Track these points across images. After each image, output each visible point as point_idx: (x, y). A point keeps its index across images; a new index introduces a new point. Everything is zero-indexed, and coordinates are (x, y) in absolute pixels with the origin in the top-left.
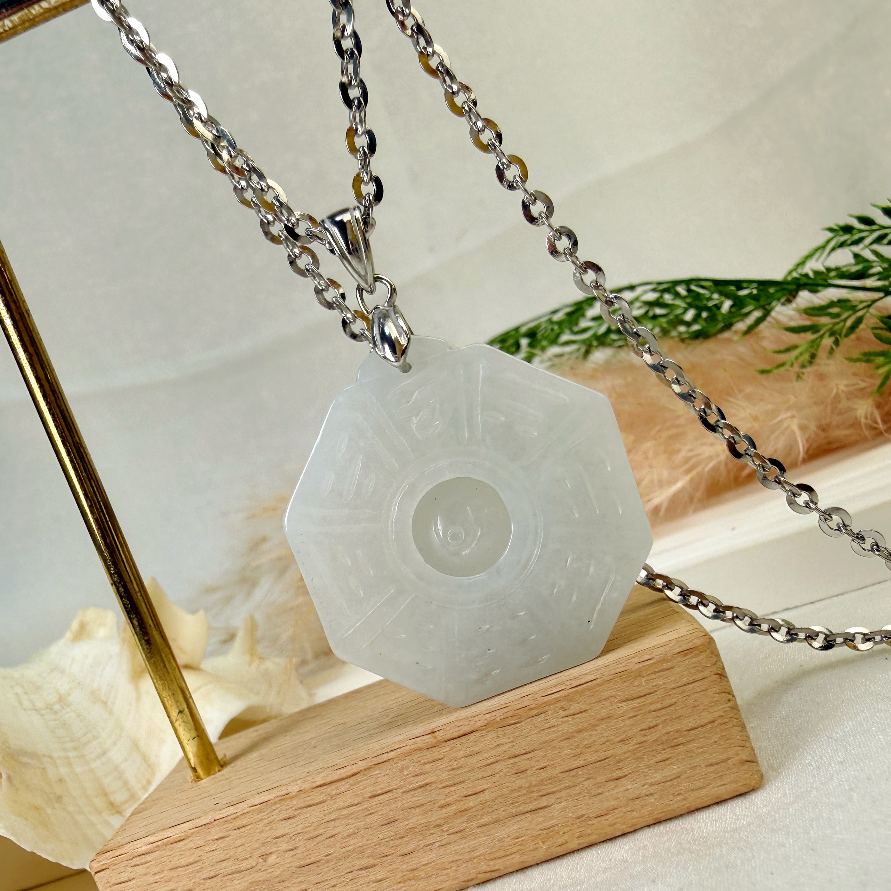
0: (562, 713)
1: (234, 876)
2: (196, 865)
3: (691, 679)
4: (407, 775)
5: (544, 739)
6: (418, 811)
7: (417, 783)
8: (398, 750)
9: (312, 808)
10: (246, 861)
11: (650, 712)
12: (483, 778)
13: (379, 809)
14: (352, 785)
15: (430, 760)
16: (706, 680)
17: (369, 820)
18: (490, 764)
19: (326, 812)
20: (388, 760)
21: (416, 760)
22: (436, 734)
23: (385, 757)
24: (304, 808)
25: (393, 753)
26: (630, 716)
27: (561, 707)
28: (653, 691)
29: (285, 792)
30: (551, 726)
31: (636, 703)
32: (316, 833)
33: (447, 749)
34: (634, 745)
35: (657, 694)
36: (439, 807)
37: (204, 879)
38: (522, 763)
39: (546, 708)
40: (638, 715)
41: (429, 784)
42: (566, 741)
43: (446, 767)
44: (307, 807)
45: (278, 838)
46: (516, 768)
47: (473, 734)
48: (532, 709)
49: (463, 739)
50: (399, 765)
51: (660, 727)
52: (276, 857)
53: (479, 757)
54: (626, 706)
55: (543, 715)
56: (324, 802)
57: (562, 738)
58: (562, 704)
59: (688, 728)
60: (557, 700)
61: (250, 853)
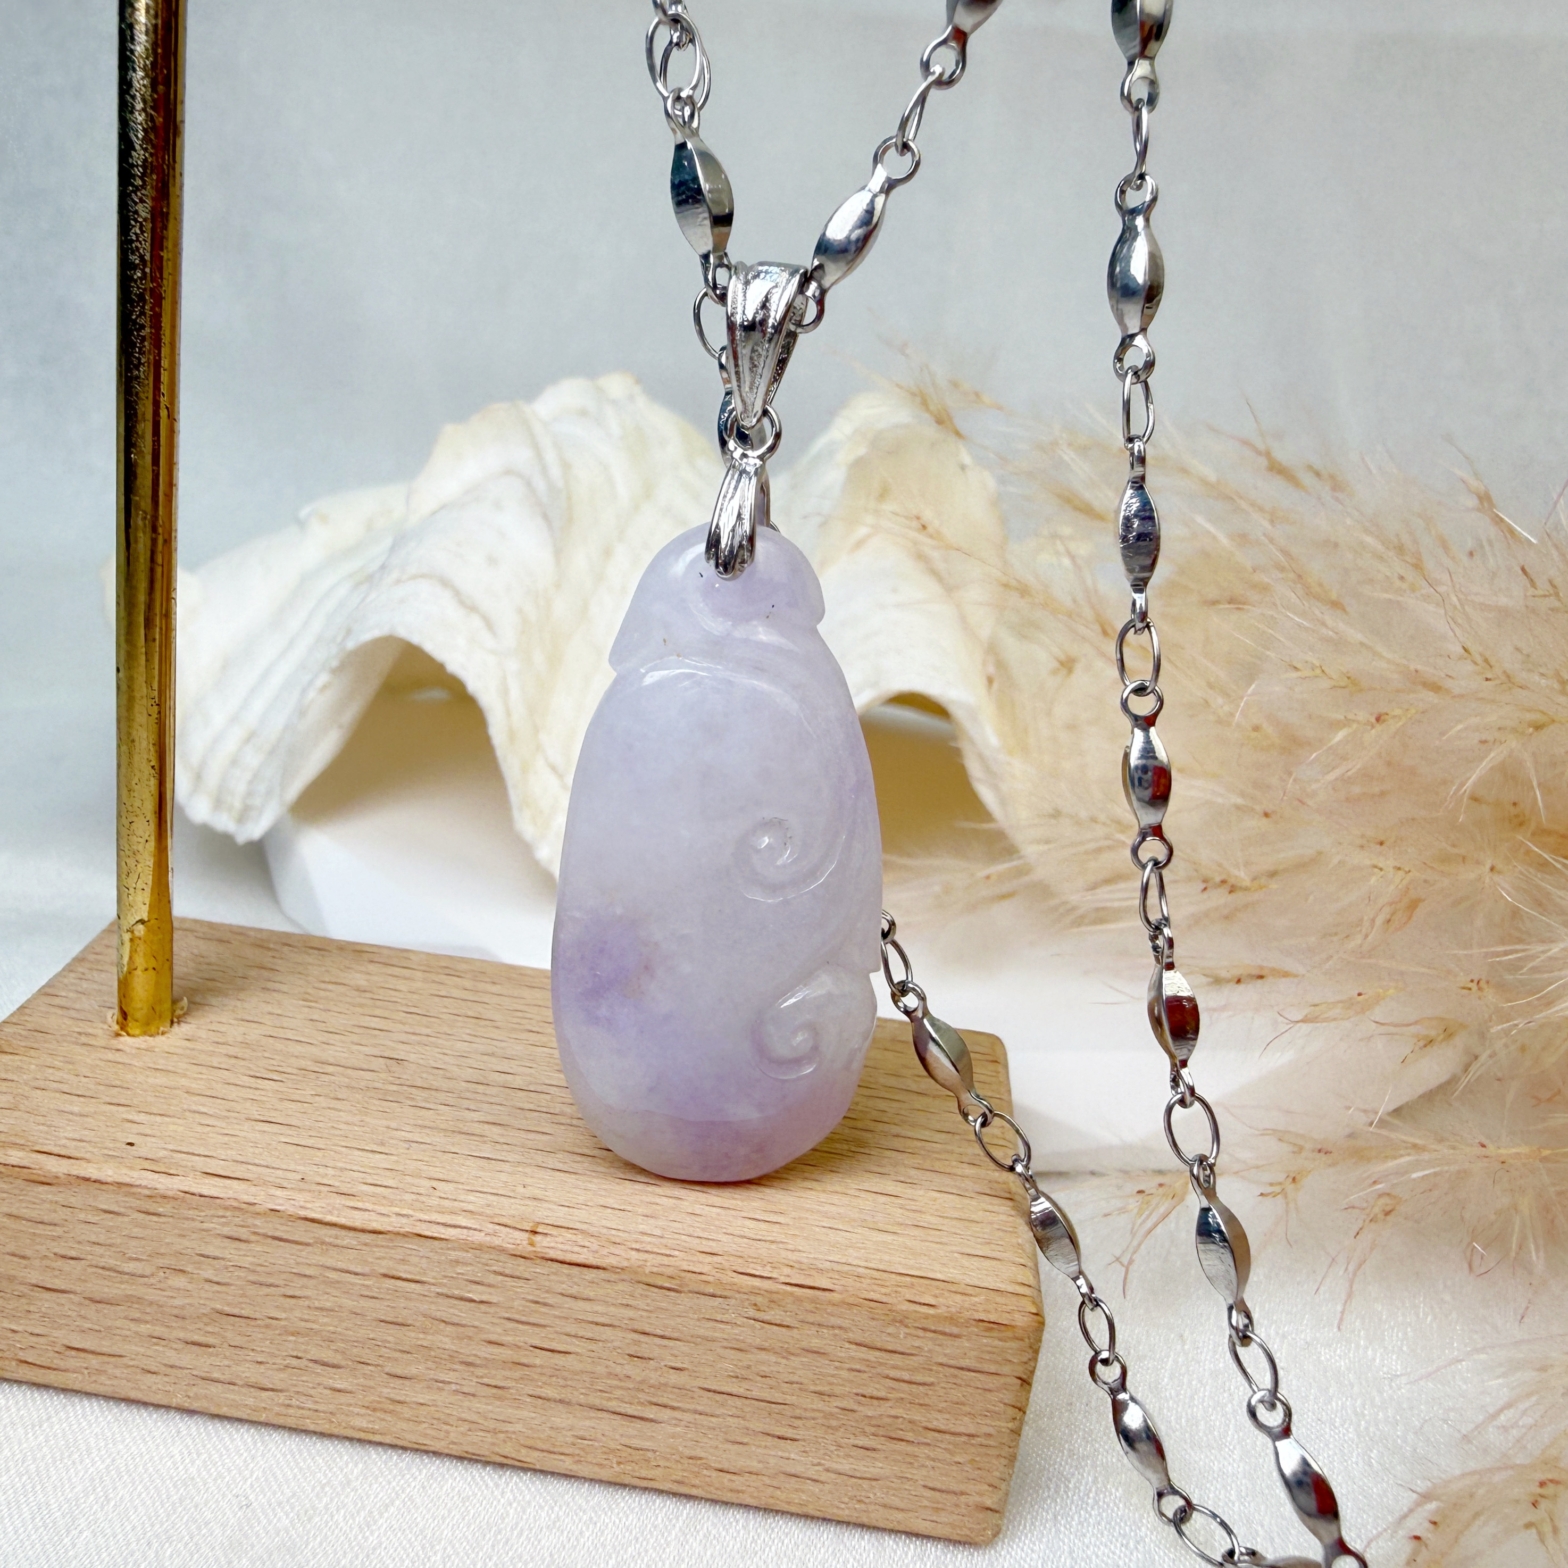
0: (752, 1313)
2: (52, 1227)
3: (978, 1366)
4: (461, 1274)
5: (702, 1332)
6: (449, 1329)
7: (469, 1292)
8: (465, 1231)
9: (282, 1243)
10: (138, 1264)
11: (887, 1377)
12: (575, 1336)
13: (388, 1297)
14: (363, 1244)
15: (507, 1271)
16: (997, 1378)
17: (364, 1303)
18: (597, 1324)
19: (301, 1260)
20: (440, 1239)
21: (484, 1261)
22: (536, 1238)
23: (438, 1231)
24: (269, 1237)
25: (456, 1231)
26: (854, 1367)
27: (756, 1304)
28: (908, 1351)
29: (250, 1199)
30: (724, 1320)
31: (873, 1355)
32: (271, 1280)
33: (542, 1271)
34: (837, 1407)
35: (910, 1360)
36: (485, 1341)
37: (55, 1254)
38: (648, 1346)
39: (729, 1293)
40: (865, 1372)
41: (486, 1303)
42: (733, 1352)
43: (527, 1294)
44: (274, 1238)
45: (204, 1256)
46: (635, 1348)
47: (595, 1271)
48: (708, 1281)
49: (576, 1270)
50: (453, 1253)
51: (887, 1404)
52: (188, 1280)
53: (586, 1306)
54: (857, 1352)
55: (720, 1300)
56: (308, 1245)
57: (731, 1345)
58: (761, 1300)
59: (930, 1426)
60: (754, 1292)
61: (150, 1256)
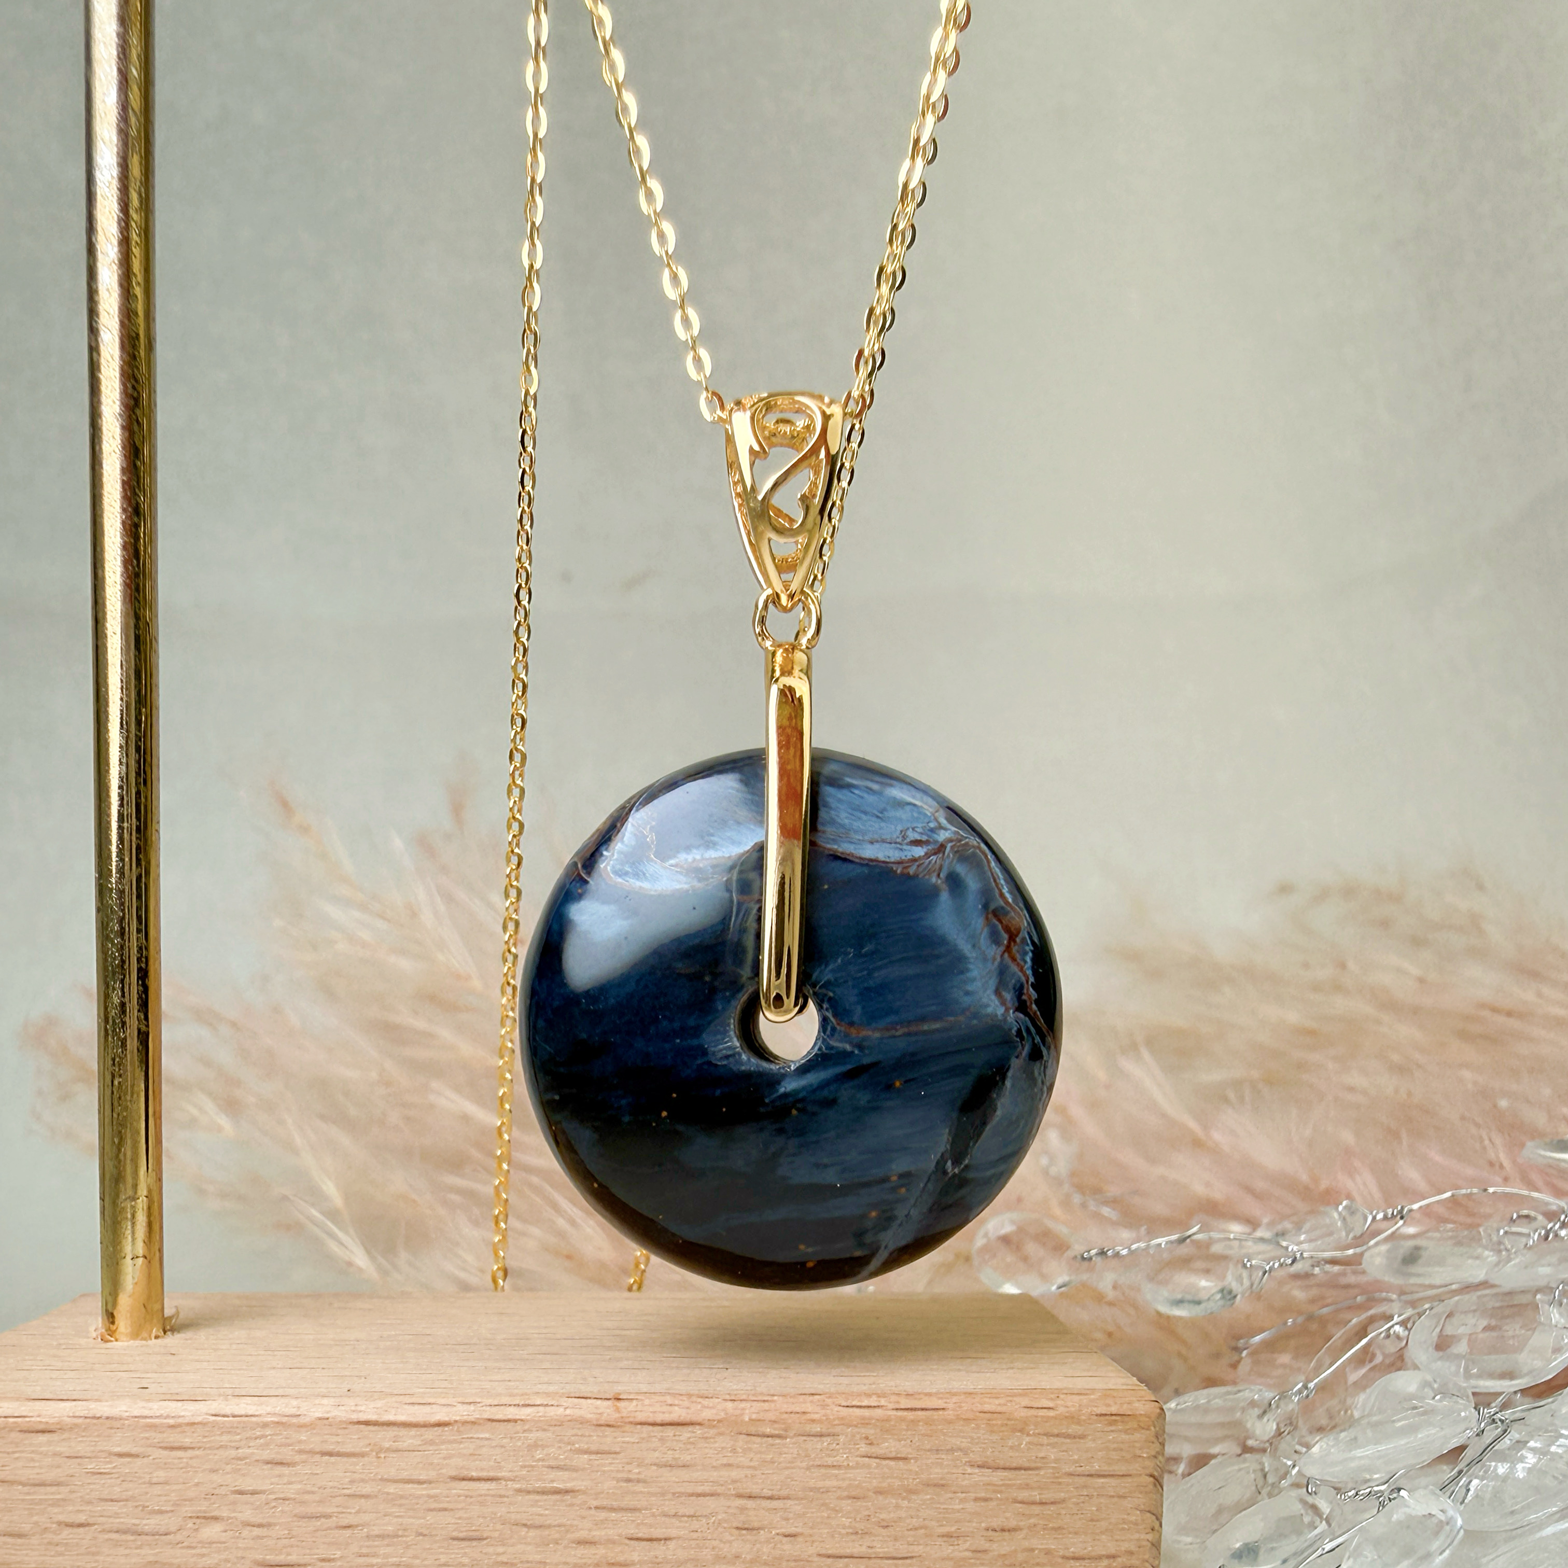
0: (864, 1448)
1: (124, 1537)
2: (54, 1489)
3: (1106, 1468)
4: (539, 1460)
5: (812, 1483)
6: (532, 1533)
7: (552, 1481)
8: (541, 1408)
9: (333, 1459)
10: (159, 1517)
11: (1016, 1501)
12: (675, 1515)
13: (460, 1506)
14: (426, 1442)
15: (594, 1448)
16: (1129, 1480)
17: (430, 1518)
18: (699, 1495)
19: (356, 1476)
20: (515, 1421)
21: (566, 1439)
22: (621, 1404)
23: (511, 1413)
24: (318, 1453)
25: (529, 1410)
26: (979, 1495)
27: (867, 1438)
28: (1033, 1465)
29: (293, 1411)
30: (835, 1464)
31: (997, 1477)
32: (321, 1509)
33: (632, 1440)
34: (967, 1550)
35: (1037, 1475)
36: (573, 1542)
37: (59, 1523)
38: (757, 1512)
39: (838, 1429)
40: (991, 1499)
41: (573, 1491)
42: (850, 1501)
43: (618, 1471)
44: (324, 1454)
45: (241, 1493)
46: (742, 1518)
47: (690, 1428)
48: (813, 1421)
49: (670, 1432)
50: (531, 1435)
51: (1020, 1535)
52: (222, 1529)
53: (684, 1474)
54: (980, 1476)
55: (829, 1439)
56: (363, 1455)
57: (845, 1494)
58: (872, 1431)
59: (1067, 1555)
60: (865, 1422)
61: (175, 1505)
